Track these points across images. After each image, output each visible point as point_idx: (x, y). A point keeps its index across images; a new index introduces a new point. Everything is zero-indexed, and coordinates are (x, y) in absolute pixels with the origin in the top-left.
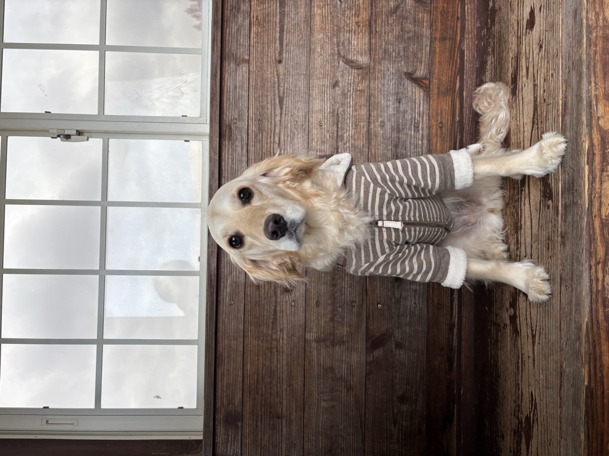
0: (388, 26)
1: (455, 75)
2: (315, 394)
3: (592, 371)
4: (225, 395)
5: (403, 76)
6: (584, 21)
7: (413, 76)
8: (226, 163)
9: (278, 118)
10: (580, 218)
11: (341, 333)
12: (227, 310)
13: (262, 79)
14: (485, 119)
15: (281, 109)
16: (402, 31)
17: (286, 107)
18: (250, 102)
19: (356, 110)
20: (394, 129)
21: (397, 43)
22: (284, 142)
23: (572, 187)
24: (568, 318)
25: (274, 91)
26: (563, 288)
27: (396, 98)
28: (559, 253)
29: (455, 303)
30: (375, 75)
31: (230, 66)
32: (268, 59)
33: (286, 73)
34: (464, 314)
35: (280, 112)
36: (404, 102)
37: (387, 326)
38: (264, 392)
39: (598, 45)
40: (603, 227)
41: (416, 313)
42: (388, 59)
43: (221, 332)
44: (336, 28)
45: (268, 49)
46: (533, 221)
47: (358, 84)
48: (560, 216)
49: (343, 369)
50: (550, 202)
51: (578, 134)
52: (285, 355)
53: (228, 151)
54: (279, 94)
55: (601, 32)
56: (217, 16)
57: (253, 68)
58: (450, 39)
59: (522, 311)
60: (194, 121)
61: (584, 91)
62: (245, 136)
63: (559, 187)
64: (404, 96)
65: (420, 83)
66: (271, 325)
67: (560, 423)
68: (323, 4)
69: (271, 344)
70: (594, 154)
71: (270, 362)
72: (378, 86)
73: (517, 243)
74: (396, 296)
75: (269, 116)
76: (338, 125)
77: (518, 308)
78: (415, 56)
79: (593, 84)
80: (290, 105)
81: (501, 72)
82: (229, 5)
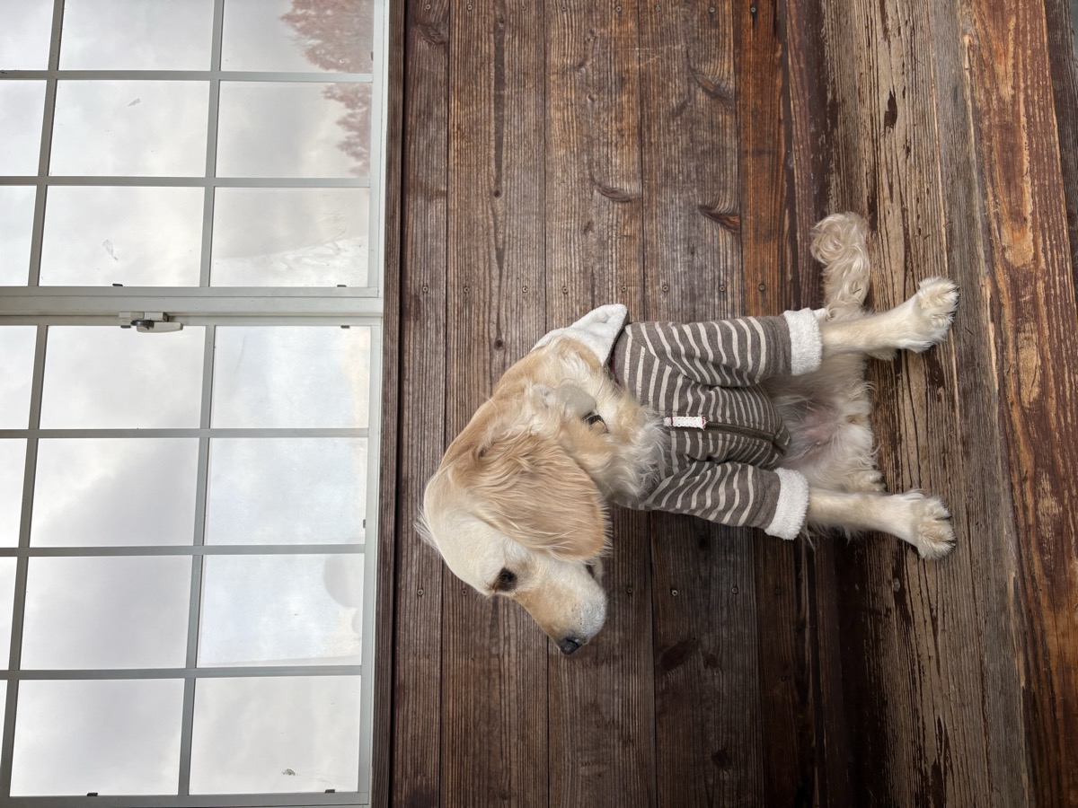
0: (669, 134)
1: (781, 206)
2: (568, 753)
3: (1032, 664)
4: (409, 757)
5: (696, 211)
6: (969, 103)
7: (713, 212)
8: (411, 356)
9: (495, 283)
10: (988, 408)
11: (610, 643)
12: (412, 605)
13: (469, 222)
14: (833, 271)
15: (501, 268)
16: (692, 142)
17: (508, 265)
18: (449, 259)
19: (622, 268)
20: (686, 295)
21: (685, 160)
22: (507, 320)
23: (971, 362)
24: (985, 578)
25: (489, 240)
26: (973, 528)
27: (686, 246)
28: (961, 471)
29: (803, 585)
30: (652, 210)
31: (416, 203)
32: (477, 190)
33: (508, 211)
34: (821, 602)
35: (498, 272)
36: (700, 252)
37: (689, 628)
38: (477, 751)
39: (994, 138)
40: (1026, 420)
41: (738, 603)
42: (671, 185)
43: (402, 645)
44: (585, 140)
45: (477, 174)
46: (918, 426)
47: (624, 225)
48: (957, 410)
49: (616, 706)
50: (941, 390)
51: (972, 276)
52: (513, 682)
53: (414, 337)
54: (496, 244)
55: (997, 119)
56: (395, 125)
57: (454, 204)
58: (769, 153)
59: (914, 580)
60: (357, 294)
61: (977, 208)
62: (441, 312)
63: (952, 363)
64: (700, 243)
65: (726, 221)
66: (488, 630)
67: (988, 763)
68: (564, 104)
69: (489, 663)
70: (1001, 305)
71: (488, 697)
72: (656, 229)
73: (897, 467)
74: (703, 575)
75: (481, 280)
76: (593, 292)
77: (906, 577)
78: (715, 179)
79: (991, 198)
80: (515, 262)
81: (851, 198)
82: (415, 109)
